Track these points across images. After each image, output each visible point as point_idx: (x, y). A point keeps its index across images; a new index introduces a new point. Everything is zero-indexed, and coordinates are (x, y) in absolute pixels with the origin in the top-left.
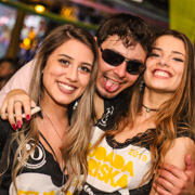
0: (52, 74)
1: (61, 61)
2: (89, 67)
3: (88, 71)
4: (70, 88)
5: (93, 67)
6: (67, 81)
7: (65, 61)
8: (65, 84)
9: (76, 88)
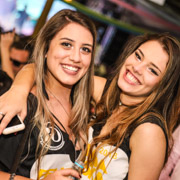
0: (56, 58)
1: (63, 44)
2: (90, 48)
3: (89, 51)
4: (75, 69)
5: (93, 47)
6: (71, 63)
7: (66, 44)
8: (69, 65)
9: (79, 68)
